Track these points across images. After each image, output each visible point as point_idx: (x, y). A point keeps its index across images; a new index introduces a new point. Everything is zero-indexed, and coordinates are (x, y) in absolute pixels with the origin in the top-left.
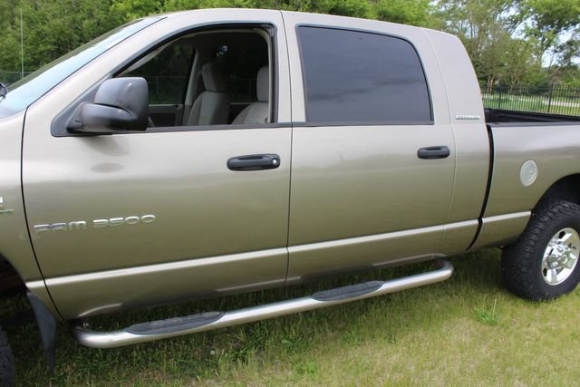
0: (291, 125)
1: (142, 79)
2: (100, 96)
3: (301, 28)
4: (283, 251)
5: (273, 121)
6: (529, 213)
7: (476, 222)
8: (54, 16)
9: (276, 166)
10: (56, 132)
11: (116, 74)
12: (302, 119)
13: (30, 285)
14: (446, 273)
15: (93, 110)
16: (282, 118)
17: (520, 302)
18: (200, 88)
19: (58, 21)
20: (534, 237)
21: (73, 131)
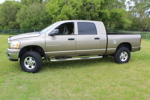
0: (76, 35)
1: (58, 29)
2: (54, 31)
3: (78, 23)
4: (75, 51)
5: (74, 34)
6: (116, 49)
7: (106, 49)
8: (34, 17)
9: (74, 40)
10: (49, 35)
11: (55, 29)
12: (78, 34)
13: (45, 53)
14: (101, 57)
15: (53, 33)
16: (75, 34)
17: (116, 64)
18: (66, 31)
19: (35, 18)
20: (118, 53)
21: (51, 35)
